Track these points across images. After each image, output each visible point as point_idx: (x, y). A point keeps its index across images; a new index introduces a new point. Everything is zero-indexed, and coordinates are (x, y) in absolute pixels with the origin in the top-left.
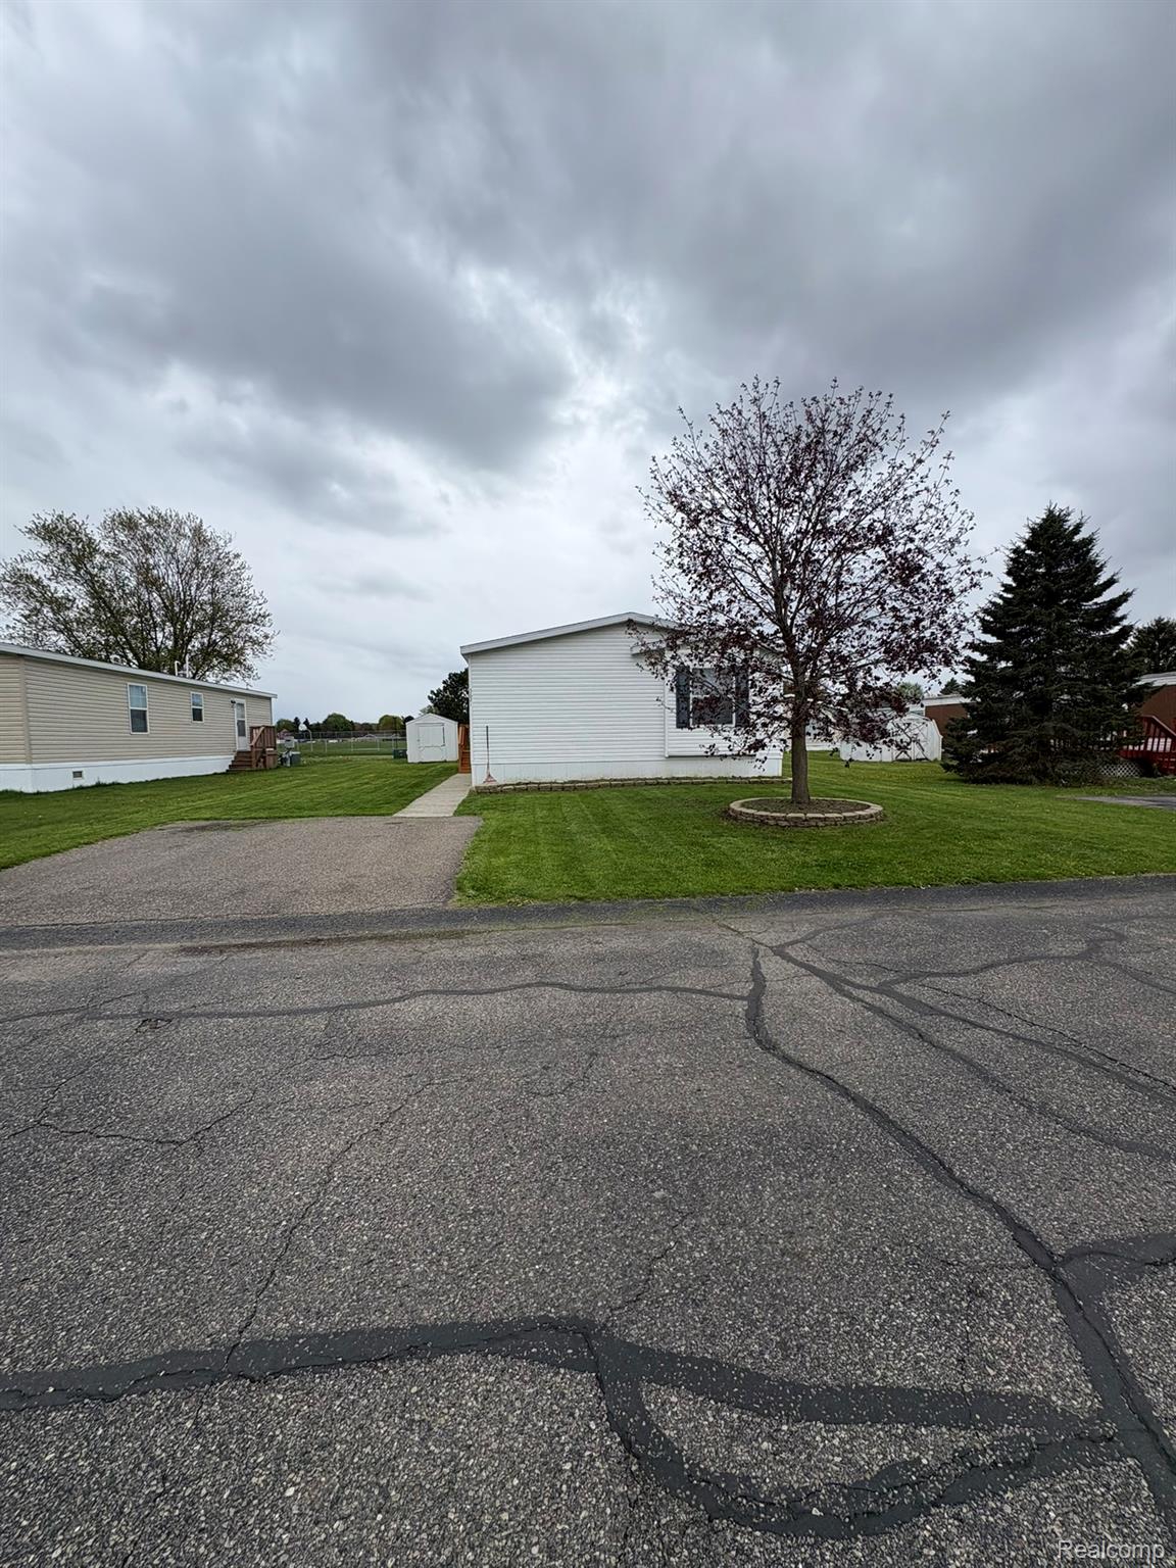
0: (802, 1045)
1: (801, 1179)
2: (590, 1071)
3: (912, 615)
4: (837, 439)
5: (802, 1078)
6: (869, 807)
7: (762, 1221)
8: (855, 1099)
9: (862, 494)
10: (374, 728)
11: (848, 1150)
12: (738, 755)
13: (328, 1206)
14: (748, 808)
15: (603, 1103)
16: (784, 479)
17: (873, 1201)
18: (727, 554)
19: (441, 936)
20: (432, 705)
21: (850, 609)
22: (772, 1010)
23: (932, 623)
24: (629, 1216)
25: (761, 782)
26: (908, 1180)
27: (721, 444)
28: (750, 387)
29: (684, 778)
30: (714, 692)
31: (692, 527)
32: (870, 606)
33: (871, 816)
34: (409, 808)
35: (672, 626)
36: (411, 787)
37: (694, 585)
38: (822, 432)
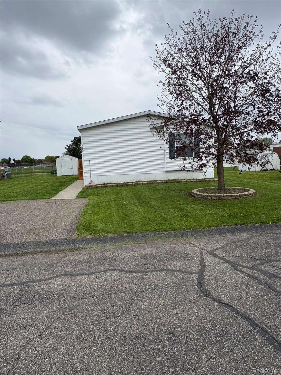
0: (220, 292)
1: (218, 350)
2: (131, 307)
3: (266, 110)
4: (234, 35)
5: (220, 307)
6: (250, 190)
7: (201, 369)
8: (241, 315)
9: (245, 59)
10: (43, 161)
11: (238, 337)
12: (195, 170)
13: (18, 369)
14: (200, 192)
15: (136, 320)
16: (212, 53)
17: (248, 358)
18: (188, 85)
19: (70, 250)
20: (67, 151)
21: (240, 108)
22: (208, 278)
23: (274, 113)
24: (146, 369)
25: (205, 181)
26: (263, 349)
27: (185, 38)
28: (197, 13)
29: (173, 180)
30: (184, 144)
31: (173, 74)
32: (249, 106)
33: (251, 194)
34: (57, 196)
35: (166, 116)
36: (58, 186)
37: (175, 99)
38: (227, 32)
